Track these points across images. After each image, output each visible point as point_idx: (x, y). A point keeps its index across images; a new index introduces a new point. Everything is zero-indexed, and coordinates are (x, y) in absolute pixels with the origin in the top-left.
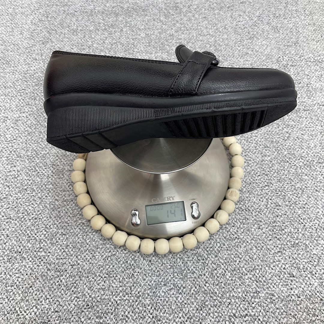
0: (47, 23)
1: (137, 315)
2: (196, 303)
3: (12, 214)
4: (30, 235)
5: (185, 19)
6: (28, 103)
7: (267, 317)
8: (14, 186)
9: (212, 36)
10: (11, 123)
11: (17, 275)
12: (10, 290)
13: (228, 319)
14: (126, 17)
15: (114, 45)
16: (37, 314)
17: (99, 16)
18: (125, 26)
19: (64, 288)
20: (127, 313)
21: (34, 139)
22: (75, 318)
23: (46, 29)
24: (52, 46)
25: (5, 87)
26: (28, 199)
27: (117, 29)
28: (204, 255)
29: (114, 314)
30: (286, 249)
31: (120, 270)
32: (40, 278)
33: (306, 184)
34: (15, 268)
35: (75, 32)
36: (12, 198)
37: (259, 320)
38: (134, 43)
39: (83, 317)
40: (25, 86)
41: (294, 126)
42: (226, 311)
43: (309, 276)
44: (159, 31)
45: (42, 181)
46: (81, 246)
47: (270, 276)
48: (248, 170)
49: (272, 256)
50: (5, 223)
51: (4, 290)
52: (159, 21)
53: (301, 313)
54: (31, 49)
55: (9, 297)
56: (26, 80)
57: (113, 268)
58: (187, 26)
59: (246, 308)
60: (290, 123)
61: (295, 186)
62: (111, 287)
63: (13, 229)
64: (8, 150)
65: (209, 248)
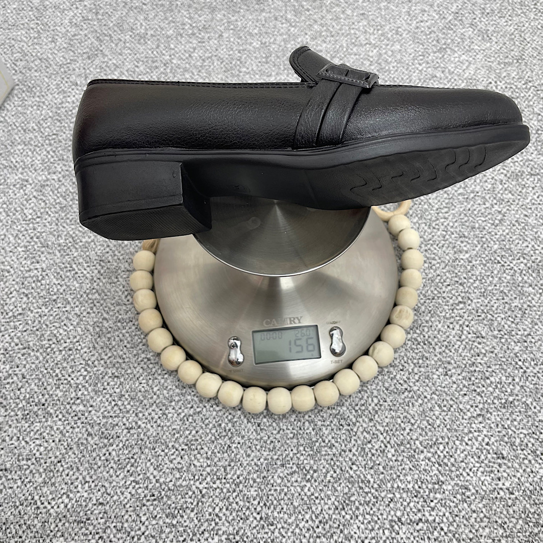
0: (95, 23)
1: (234, 514)
2: (334, 497)
3: (32, 341)
4: (60, 376)
5: (329, 17)
6: (61, 158)
7: (455, 526)
8: (35, 294)
9: (375, 46)
10: (33, 190)
11: (38, 442)
12: (25, 467)
13: (388, 526)
14: (229, 13)
15: (207, 61)
16: (69, 506)
17: (182, 11)
18: (227, 29)
19: (115, 466)
20: (217, 510)
21: (71, 218)
22: (130, 516)
23: (94, 34)
24: (104, 62)
25: (25, 131)
26: (58, 317)
27: (212, 35)
28: (351, 417)
29: (195, 511)
30: (491, 411)
31: (208, 438)
32: (75, 447)
33: (529, 301)
34: (35, 430)
35: (142, 38)
36: (32, 315)
37: (442, 529)
38: (241, 57)
39: (145, 514)
40: (57, 129)
41: (511, 201)
42: (386, 513)
43: (530, 457)
44: (285, 37)
45: (81, 287)
46: (145, 397)
47: (462, 455)
48: (430, 276)
49: (467, 422)
50: (19, 355)
51: (16, 465)
52: (284, 21)
53: (514, 521)
54: (68, 67)
55: (23, 478)
56: (59, 119)
57: (197, 435)
58: (332, 30)
59: (421, 508)
60: (504, 195)
61: (510, 304)
62: (193, 466)
63: (33, 366)
64: (27, 236)
65: (359, 406)
